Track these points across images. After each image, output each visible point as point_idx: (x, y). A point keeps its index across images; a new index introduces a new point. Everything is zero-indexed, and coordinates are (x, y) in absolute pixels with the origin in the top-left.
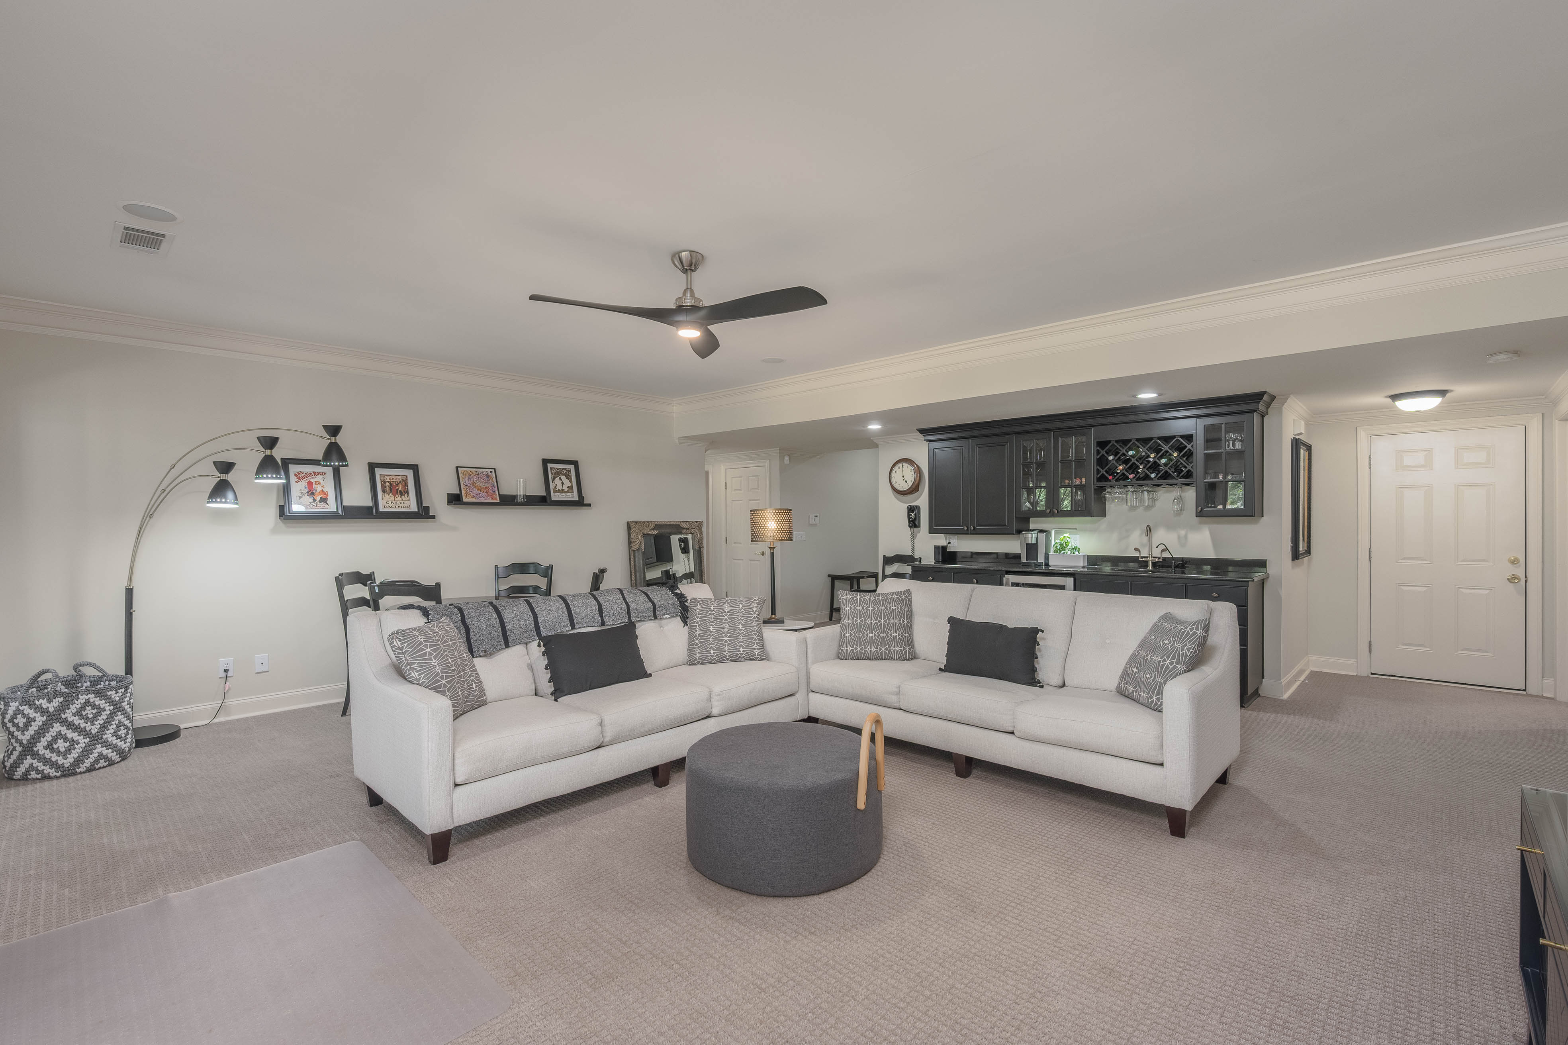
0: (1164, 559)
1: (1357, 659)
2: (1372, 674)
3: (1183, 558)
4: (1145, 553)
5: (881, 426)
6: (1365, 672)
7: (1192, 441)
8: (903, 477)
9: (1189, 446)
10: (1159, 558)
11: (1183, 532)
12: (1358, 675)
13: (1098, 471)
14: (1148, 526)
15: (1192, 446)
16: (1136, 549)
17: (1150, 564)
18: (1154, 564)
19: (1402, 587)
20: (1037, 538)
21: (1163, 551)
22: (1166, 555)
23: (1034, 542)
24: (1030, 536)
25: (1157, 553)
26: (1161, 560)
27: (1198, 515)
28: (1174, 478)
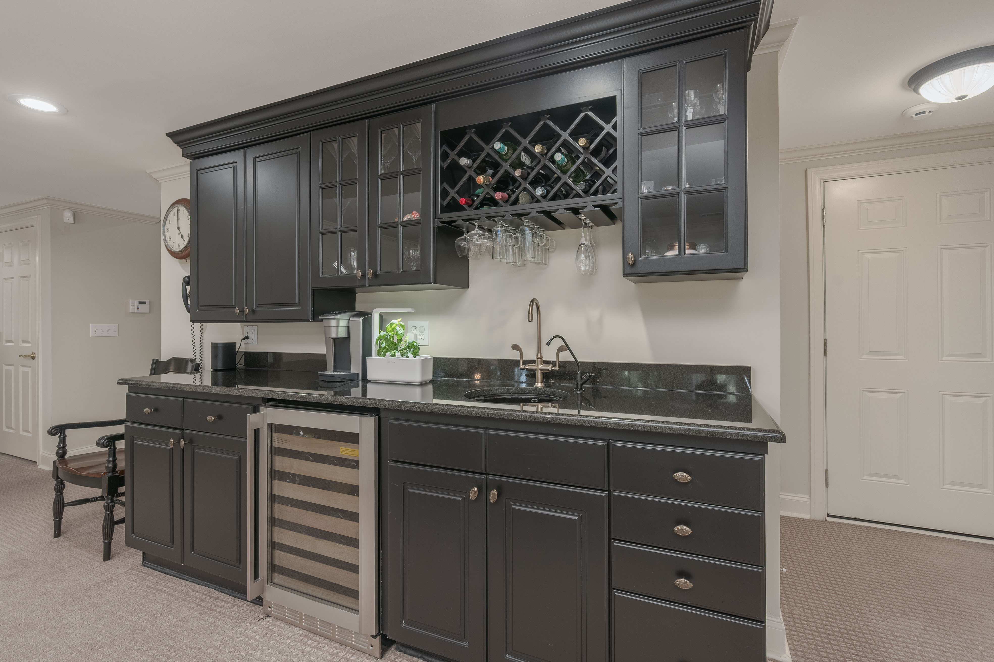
0: (563, 364)
1: (810, 494)
2: (829, 516)
3: (594, 363)
4: (530, 354)
5: (56, 105)
6: (820, 515)
7: (614, 114)
8: (179, 228)
9: (608, 128)
10: (554, 363)
11: (595, 314)
12: (812, 519)
13: (444, 194)
14: (533, 301)
15: (614, 127)
16: (515, 347)
17: (539, 375)
18: (546, 375)
19: (866, 393)
20: (348, 328)
21: (560, 350)
22: (565, 356)
23: (342, 334)
24: (333, 323)
25: (550, 354)
26: (557, 368)
27: (629, 271)
28: (578, 195)
